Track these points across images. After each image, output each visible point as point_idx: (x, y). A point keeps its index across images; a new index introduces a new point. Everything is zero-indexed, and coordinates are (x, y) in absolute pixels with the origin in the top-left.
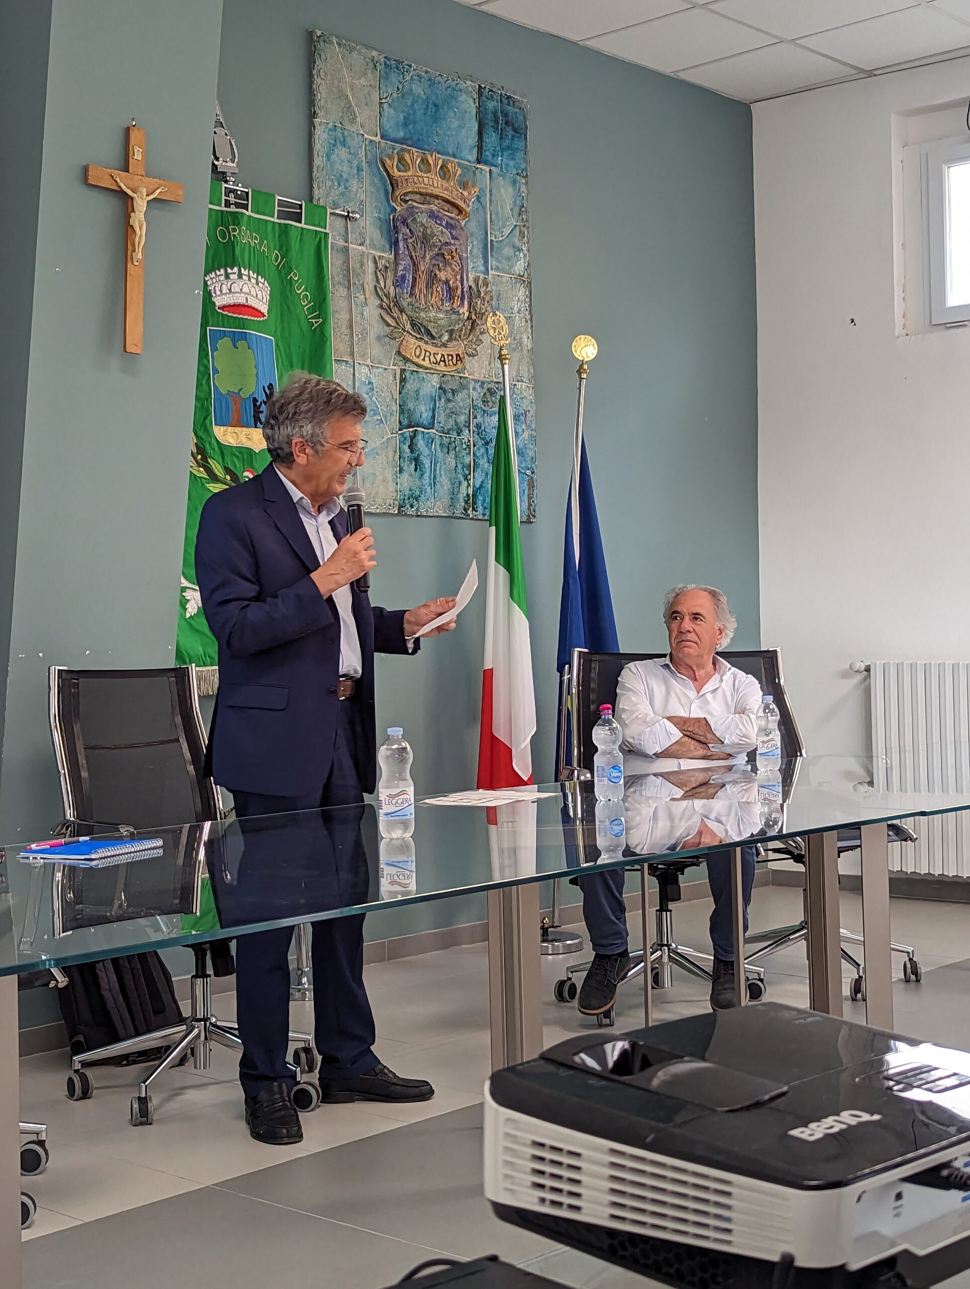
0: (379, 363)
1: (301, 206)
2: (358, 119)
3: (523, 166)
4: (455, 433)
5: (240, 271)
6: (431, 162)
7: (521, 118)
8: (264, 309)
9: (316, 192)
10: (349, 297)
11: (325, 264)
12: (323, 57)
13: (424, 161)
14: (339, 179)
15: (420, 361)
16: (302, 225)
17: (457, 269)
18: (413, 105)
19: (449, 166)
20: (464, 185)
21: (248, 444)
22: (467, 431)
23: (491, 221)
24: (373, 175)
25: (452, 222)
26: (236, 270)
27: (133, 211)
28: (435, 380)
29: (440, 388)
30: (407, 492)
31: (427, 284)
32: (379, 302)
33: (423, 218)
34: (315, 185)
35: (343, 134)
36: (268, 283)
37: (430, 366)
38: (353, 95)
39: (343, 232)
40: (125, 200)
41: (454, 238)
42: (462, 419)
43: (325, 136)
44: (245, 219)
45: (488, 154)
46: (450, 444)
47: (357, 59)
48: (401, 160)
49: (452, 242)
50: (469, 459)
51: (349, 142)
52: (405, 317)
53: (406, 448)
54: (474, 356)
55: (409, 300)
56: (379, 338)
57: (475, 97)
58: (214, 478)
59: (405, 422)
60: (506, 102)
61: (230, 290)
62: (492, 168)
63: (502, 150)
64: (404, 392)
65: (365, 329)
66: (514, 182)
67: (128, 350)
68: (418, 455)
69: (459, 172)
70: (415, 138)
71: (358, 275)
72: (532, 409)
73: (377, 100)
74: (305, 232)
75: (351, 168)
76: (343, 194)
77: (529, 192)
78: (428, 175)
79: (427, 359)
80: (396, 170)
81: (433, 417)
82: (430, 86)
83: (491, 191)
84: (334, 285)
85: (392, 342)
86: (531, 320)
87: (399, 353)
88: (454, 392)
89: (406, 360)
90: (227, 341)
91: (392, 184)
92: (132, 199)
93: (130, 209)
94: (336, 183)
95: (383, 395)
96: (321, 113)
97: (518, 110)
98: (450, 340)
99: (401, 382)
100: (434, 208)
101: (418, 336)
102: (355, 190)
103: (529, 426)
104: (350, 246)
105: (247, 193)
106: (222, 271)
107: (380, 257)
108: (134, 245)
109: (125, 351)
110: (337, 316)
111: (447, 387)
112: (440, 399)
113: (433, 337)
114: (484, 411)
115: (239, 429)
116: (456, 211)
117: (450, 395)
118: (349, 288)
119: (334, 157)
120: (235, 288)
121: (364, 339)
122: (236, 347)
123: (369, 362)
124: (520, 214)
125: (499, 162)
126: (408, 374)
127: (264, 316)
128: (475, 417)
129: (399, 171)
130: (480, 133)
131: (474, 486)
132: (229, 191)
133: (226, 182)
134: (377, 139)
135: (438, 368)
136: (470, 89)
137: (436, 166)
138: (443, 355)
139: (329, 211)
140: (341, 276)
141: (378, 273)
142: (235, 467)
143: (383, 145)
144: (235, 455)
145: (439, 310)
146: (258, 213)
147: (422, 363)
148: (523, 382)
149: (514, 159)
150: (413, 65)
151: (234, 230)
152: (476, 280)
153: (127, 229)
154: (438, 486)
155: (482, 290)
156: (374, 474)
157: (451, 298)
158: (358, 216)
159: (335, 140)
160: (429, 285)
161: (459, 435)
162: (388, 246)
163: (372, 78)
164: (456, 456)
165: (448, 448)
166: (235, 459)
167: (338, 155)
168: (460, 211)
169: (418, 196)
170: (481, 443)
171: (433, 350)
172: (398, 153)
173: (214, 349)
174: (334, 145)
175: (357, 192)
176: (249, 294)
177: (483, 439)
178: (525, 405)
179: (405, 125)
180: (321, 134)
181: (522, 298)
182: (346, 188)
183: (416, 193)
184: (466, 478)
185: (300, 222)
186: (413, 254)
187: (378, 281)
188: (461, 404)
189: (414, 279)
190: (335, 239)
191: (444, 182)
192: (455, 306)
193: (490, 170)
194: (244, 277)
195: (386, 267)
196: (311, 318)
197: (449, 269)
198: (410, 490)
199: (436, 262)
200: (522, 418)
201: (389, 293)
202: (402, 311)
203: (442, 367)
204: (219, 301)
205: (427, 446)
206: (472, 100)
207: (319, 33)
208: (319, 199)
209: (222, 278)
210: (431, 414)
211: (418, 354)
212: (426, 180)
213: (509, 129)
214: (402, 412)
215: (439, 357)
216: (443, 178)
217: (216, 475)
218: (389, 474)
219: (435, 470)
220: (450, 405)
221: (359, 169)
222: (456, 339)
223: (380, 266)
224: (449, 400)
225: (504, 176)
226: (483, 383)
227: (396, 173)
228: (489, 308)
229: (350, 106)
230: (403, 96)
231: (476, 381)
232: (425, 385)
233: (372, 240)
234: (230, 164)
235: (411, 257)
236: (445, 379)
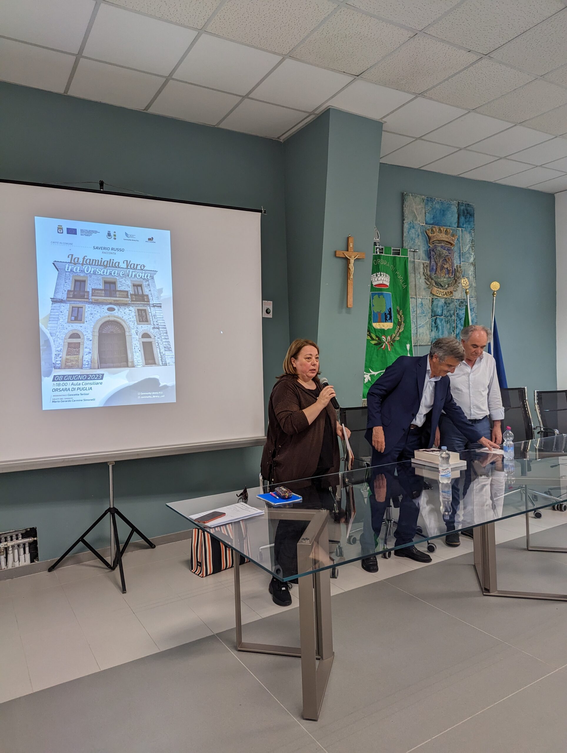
0: (425, 297)
1: (399, 250)
2: (418, 219)
3: (473, 227)
4: (450, 317)
5: (381, 273)
6: (442, 230)
7: (473, 211)
8: (388, 284)
9: (404, 244)
10: (415, 276)
11: (407, 267)
12: (407, 201)
13: (440, 230)
14: (412, 239)
15: (438, 295)
16: (400, 256)
17: (451, 264)
18: (436, 212)
19: (448, 230)
20: (453, 235)
21: (383, 328)
22: (453, 316)
23: (462, 246)
24: (423, 236)
25: (449, 248)
26: (379, 273)
27: (350, 263)
28: (443, 301)
29: (445, 303)
30: (434, 338)
31: (441, 269)
32: (424, 277)
33: (439, 248)
34: (404, 242)
35: (413, 224)
36: (390, 276)
37: (441, 296)
38: (416, 212)
39: (413, 256)
40: (347, 260)
41: (449, 253)
42: (452, 312)
43: (407, 226)
44: (382, 257)
45: (461, 224)
46: (448, 320)
47: (418, 199)
48: (432, 230)
49: (449, 255)
50: (454, 325)
51: (416, 227)
52: (433, 281)
53: (433, 323)
54: (455, 291)
55: (435, 275)
56: (424, 289)
57: (457, 206)
58: (373, 339)
59: (433, 315)
60: (467, 206)
61: (378, 280)
62: (463, 229)
63: (466, 222)
64: (433, 305)
65: (420, 286)
66: (470, 232)
67: (349, 306)
68: (437, 325)
69: (451, 232)
70: (437, 222)
71: (417, 269)
72: (476, 307)
73: (424, 212)
74: (401, 258)
75: (416, 235)
76: (413, 244)
77: (475, 235)
78: (441, 234)
79: (440, 294)
80: (430, 234)
81: (442, 312)
82: (442, 204)
83: (462, 236)
84: (410, 274)
85: (429, 290)
86: (475, 277)
87: (431, 293)
88: (449, 304)
89: (433, 295)
90: (377, 296)
91: (429, 238)
92: (349, 260)
93: (349, 263)
94: (411, 241)
95: (426, 307)
96: (406, 219)
97: (471, 208)
98: (448, 287)
99: (432, 302)
100: (443, 244)
101: (438, 287)
102: (417, 242)
103: (475, 312)
104: (416, 260)
105: (383, 248)
106: (375, 274)
107: (425, 263)
108: (350, 274)
109: (347, 307)
110: (411, 283)
111: (447, 302)
112: (445, 306)
113: (442, 287)
114: (459, 309)
115: (380, 323)
116: (450, 244)
117: (448, 305)
118: (415, 274)
119: (410, 233)
120: (379, 279)
121: (420, 289)
122: (379, 297)
123: (421, 297)
124: (472, 243)
125: (465, 226)
126: (434, 299)
127: (388, 286)
128: (457, 311)
129: (431, 234)
130: (458, 218)
131: (456, 334)
132: (377, 248)
133: (376, 245)
134: (424, 224)
135: (444, 296)
136: (455, 203)
137: (444, 231)
138: (446, 292)
139: (409, 250)
140: (412, 271)
141: (425, 268)
142: (379, 335)
143: (426, 226)
144: (379, 332)
145: (445, 278)
146: (386, 254)
147: (439, 295)
148: (472, 298)
149: (470, 225)
150: (436, 199)
151: (379, 261)
152: (457, 266)
153: (348, 269)
154: (444, 334)
155: (459, 269)
156: (423, 333)
157: (449, 273)
158: (418, 251)
159: (411, 227)
160: (441, 270)
161: (451, 317)
162: (427, 259)
163: (423, 205)
164: (450, 325)
165: (447, 322)
166: (379, 333)
167: (411, 232)
168: (451, 244)
169: (437, 242)
170: (458, 319)
171: (442, 291)
172: (431, 228)
173: (373, 299)
174: (410, 229)
175: (418, 243)
176: (384, 280)
177: (459, 318)
178: (473, 305)
179: (433, 218)
180: (406, 226)
181: (472, 270)
182: (414, 242)
183: (437, 240)
184: (453, 331)
185: (399, 255)
186: (436, 261)
187: (424, 270)
188: (452, 307)
189: (436, 269)
190: (410, 259)
191: (447, 236)
192: (450, 276)
193: (462, 230)
194: (382, 275)
195: (427, 266)
196: (403, 285)
197: (448, 264)
198: (435, 337)
199: (443, 262)
200: (472, 310)
201: (428, 274)
202: (432, 279)
203: (445, 296)
204: (374, 284)
205: (440, 322)
206: (456, 207)
207: (405, 193)
208: (405, 247)
209: (375, 276)
210: (441, 311)
211: (437, 292)
212: (440, 236)
213: (468, 215)
214: (432, 311)
215: (444, 293)
216: (446, 234)
217: (373, 338)
218: (428, 332)
219: (443, 330)
220: (448, 308)
221: (418, 235)
222: (450, 286)
223: (425, 266)
224: (448, 307)
225: (466, 230)
226: (459, 300)
227: (430, 235)
228: (461, 275)
229: (415, 215)
230: (433, 209)
231: (457, 299)
232: (440, 302)
233: (422, 257)
234: (378, 240)
235: (435, 262)
236: (447, 300)
